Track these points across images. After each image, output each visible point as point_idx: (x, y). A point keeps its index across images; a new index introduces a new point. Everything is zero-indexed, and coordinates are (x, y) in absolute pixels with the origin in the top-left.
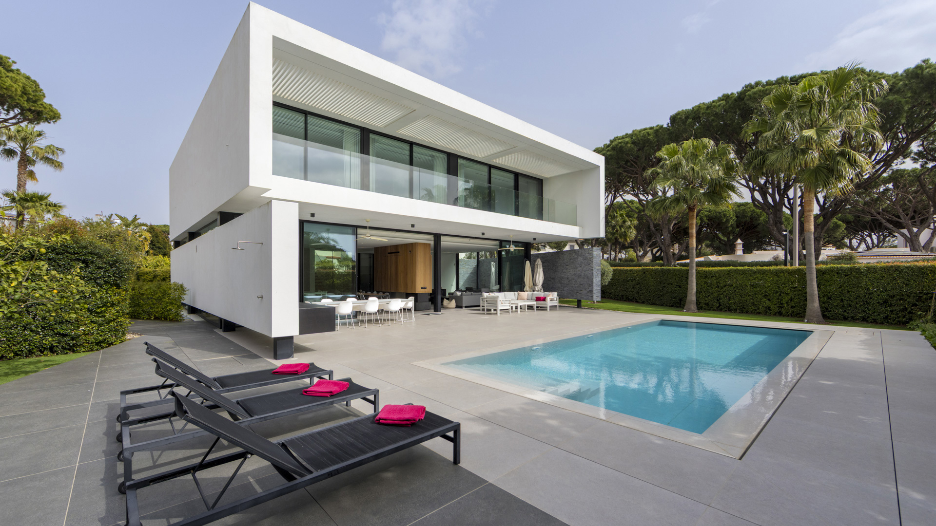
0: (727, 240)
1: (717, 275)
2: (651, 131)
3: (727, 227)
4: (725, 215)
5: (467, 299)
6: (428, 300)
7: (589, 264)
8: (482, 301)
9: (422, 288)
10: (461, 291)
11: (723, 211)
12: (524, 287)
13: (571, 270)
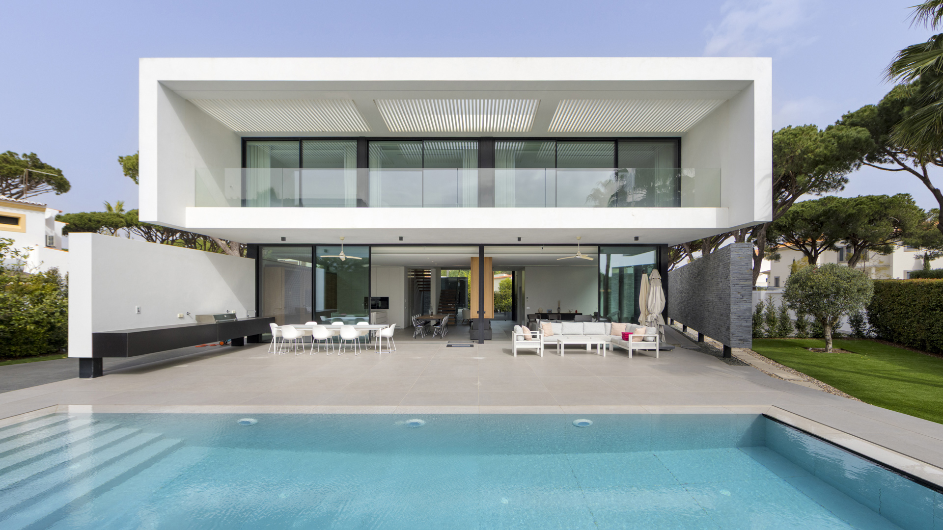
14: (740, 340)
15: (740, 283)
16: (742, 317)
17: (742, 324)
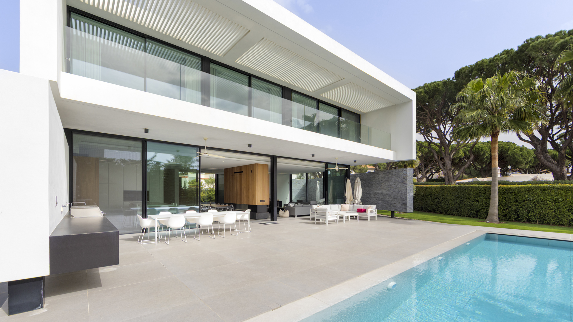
0: (482, 168)
1: (516, 191)
2: (440, 83)
3: (483, 159)
4: (482, 150)
5: (299, 209)
6: (266, 211)
7: (403, 182)
8: (312, 212)
9: (261, 201)
10: (293, 203)
11: (481, 147)
12: (345, 200)
13: (386, 187)
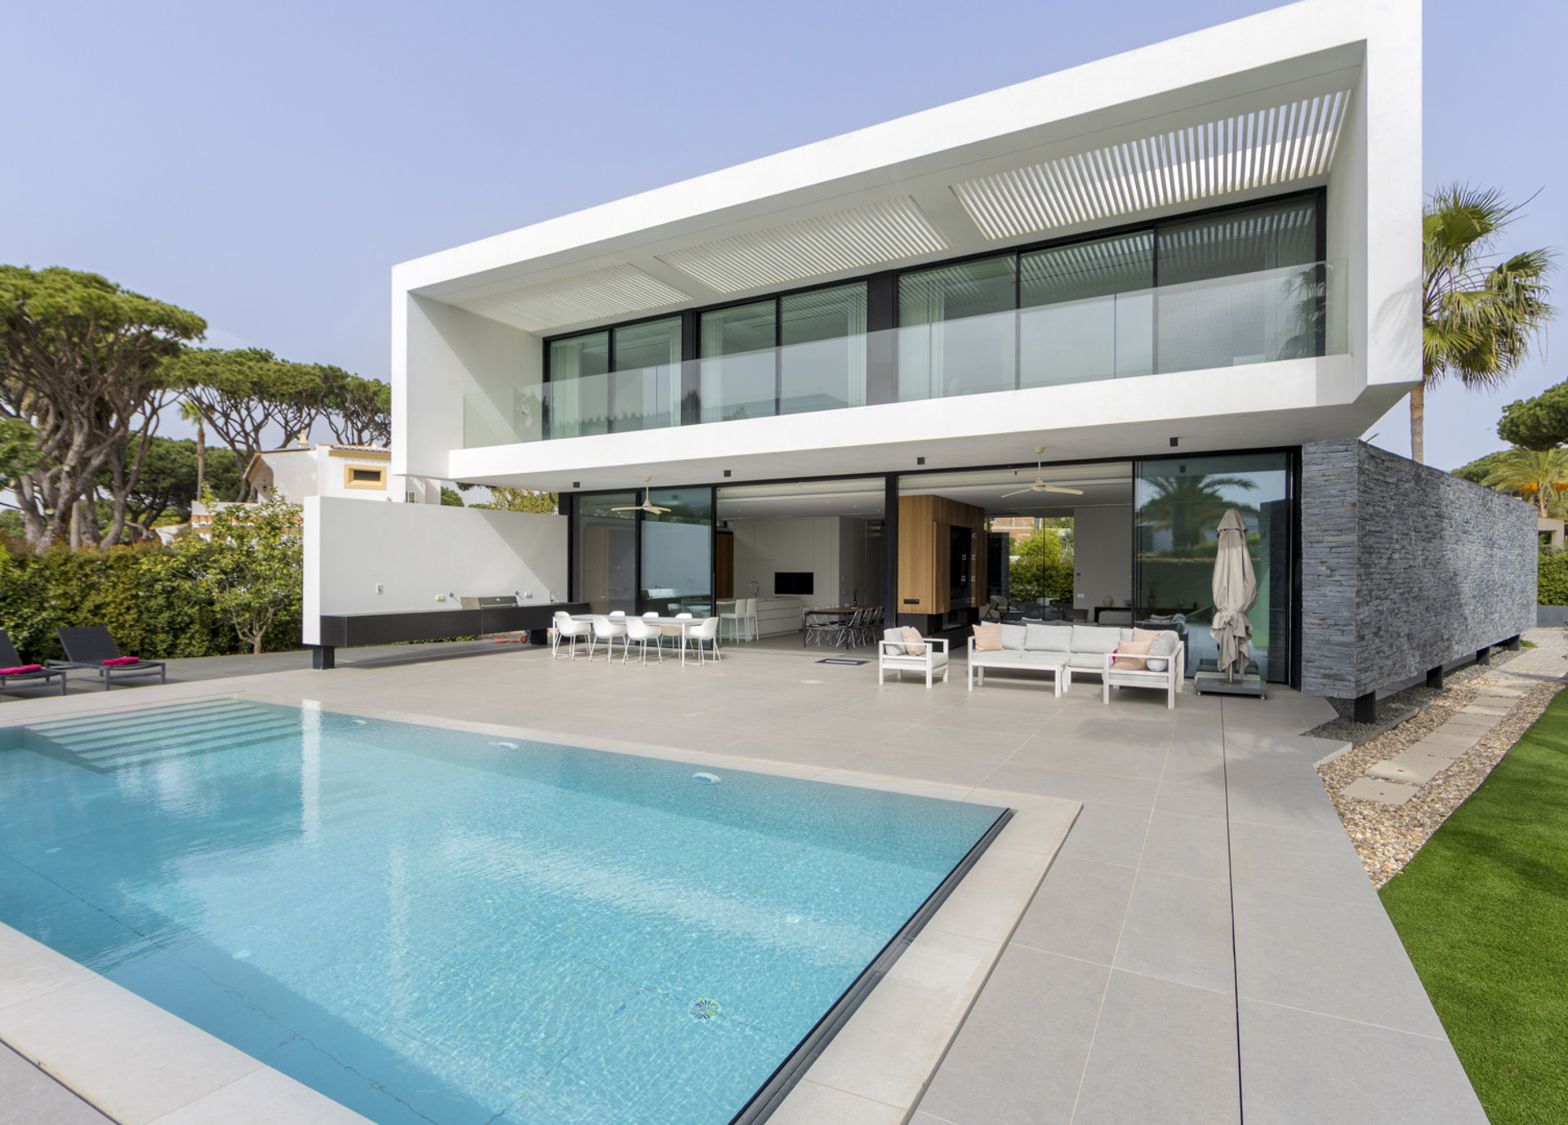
14: (1326, 676)
15: (1327, 539)
16: (1329, 622)
17: (1332, 638)
